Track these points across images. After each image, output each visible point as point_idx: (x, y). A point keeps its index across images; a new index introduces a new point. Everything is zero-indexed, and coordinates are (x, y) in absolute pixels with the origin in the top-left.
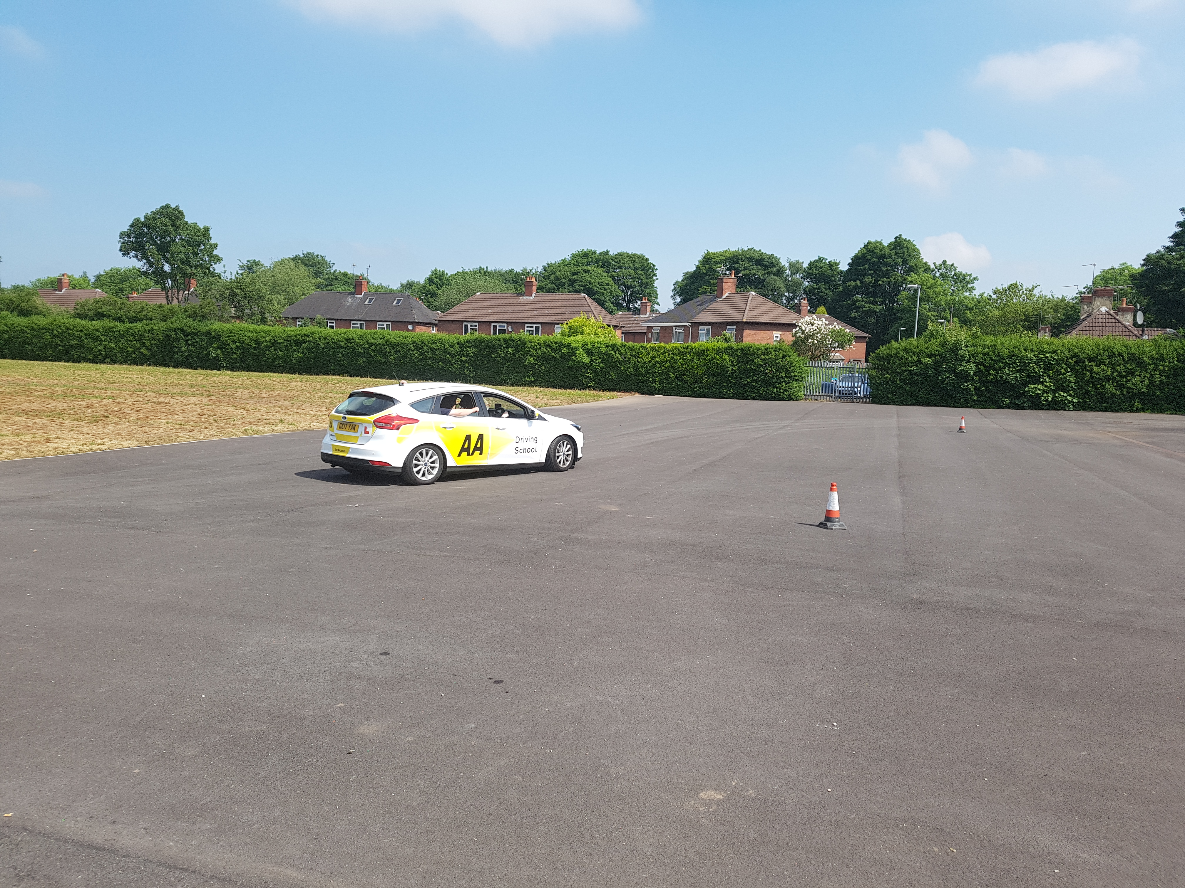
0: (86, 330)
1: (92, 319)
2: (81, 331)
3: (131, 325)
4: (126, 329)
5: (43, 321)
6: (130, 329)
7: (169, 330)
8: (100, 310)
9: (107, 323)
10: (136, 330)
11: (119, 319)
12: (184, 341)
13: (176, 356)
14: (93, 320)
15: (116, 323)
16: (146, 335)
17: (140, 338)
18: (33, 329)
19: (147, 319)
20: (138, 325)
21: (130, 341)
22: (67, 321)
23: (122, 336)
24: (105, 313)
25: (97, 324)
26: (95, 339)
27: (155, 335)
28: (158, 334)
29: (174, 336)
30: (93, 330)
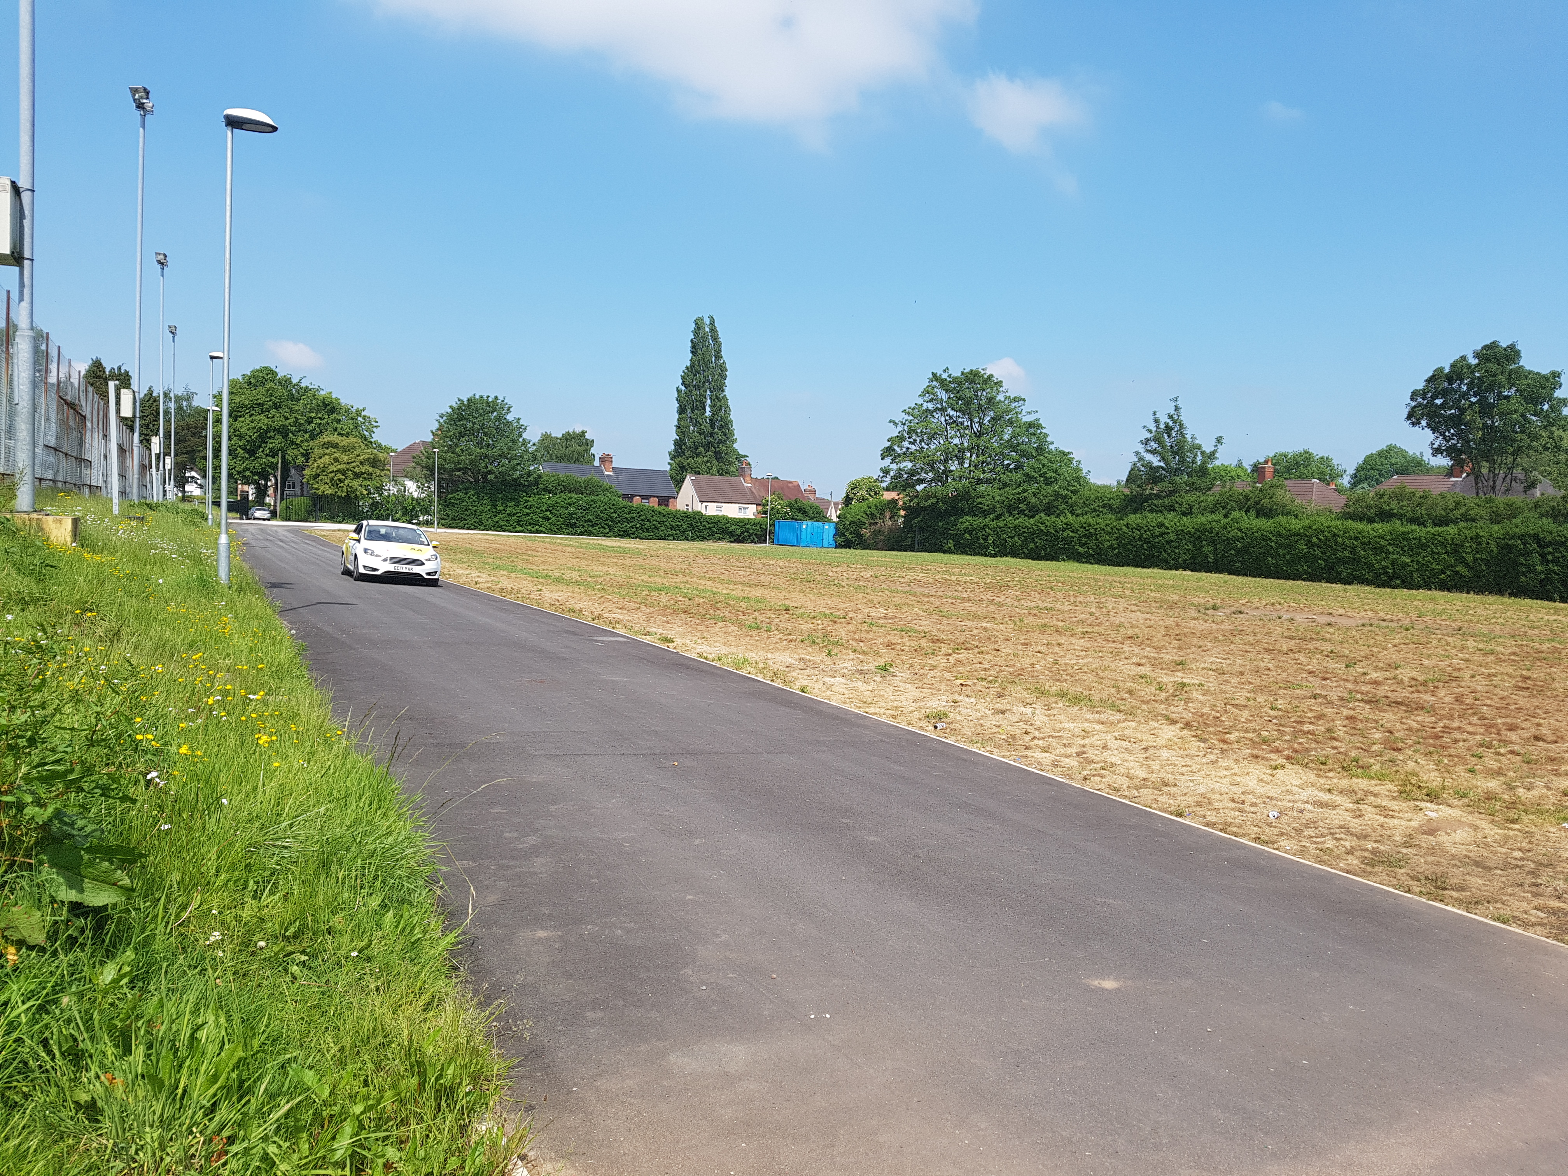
0: (1364, 537)
1: (1371, 521)
2: (1356, 538)
3: (1440, 529)
4: (1432, 536)
5: (1295, 525)
6: (1439, 535)
7: (1512, 538)
8: (1388, 508)
9: (1398, 526)
10: (1449, 537)
11: (1415, 520)
12: (1540, 555)
13: (1523, 579)
14: (1374, 521)
15: (1414, 527)
16: (1467, 545)
17: (1456, 549)
18: (1280, 535)
19: (1467, 520)
20: (1452, 529)
21: (1438, 554)
22: (1332, 524)
23: (1424, 546)
24: (1395, 511)
25: (1381, 528)
26: (1378, 550)
27: (1484, 545)
28: (1488, 543)
29: (1522, 546)
30: (1375, 537)
